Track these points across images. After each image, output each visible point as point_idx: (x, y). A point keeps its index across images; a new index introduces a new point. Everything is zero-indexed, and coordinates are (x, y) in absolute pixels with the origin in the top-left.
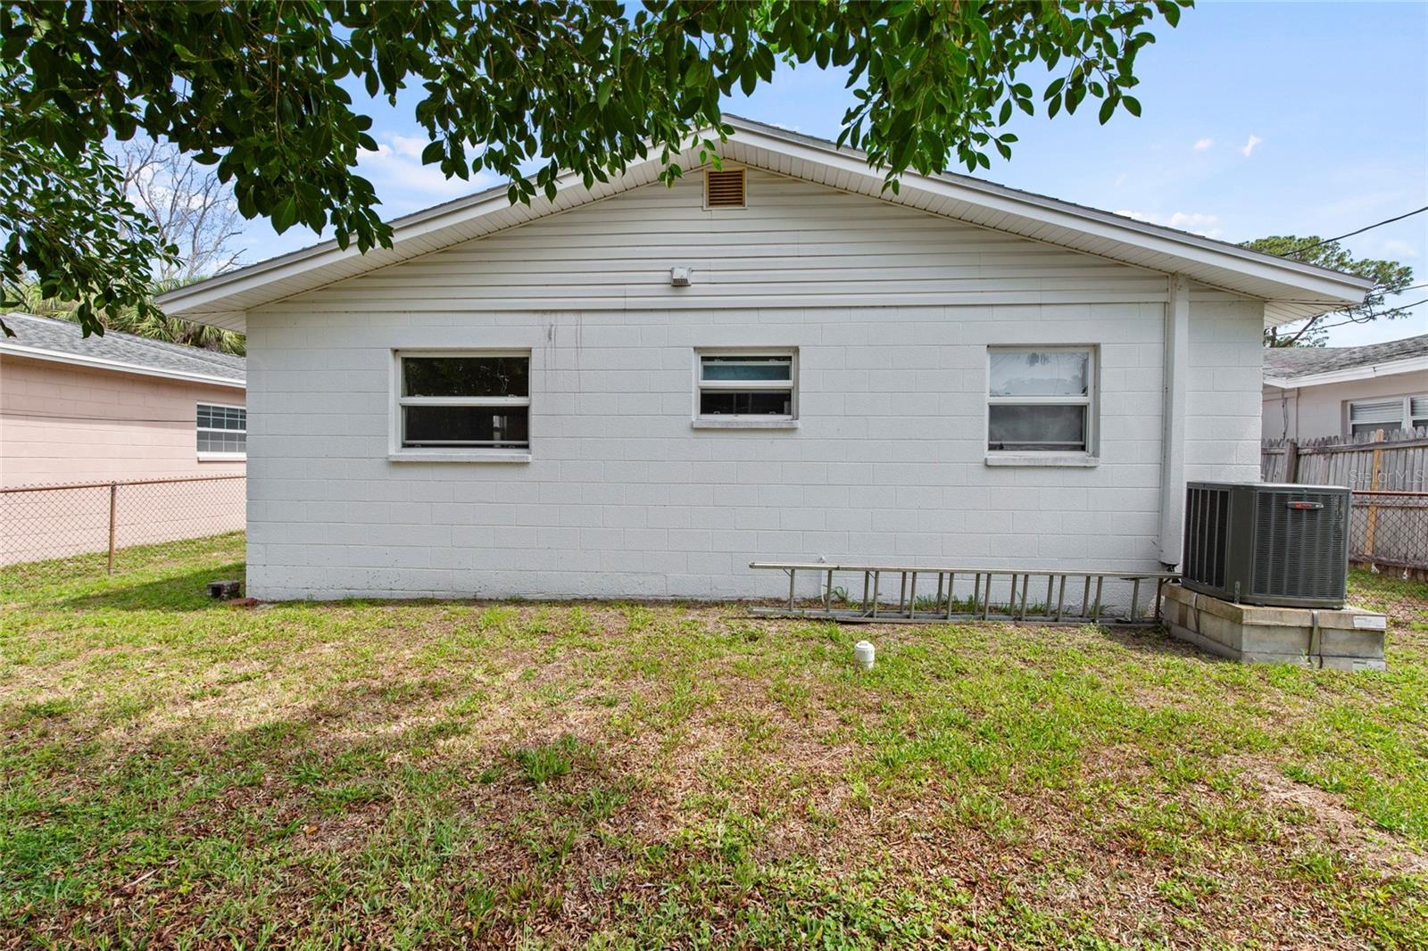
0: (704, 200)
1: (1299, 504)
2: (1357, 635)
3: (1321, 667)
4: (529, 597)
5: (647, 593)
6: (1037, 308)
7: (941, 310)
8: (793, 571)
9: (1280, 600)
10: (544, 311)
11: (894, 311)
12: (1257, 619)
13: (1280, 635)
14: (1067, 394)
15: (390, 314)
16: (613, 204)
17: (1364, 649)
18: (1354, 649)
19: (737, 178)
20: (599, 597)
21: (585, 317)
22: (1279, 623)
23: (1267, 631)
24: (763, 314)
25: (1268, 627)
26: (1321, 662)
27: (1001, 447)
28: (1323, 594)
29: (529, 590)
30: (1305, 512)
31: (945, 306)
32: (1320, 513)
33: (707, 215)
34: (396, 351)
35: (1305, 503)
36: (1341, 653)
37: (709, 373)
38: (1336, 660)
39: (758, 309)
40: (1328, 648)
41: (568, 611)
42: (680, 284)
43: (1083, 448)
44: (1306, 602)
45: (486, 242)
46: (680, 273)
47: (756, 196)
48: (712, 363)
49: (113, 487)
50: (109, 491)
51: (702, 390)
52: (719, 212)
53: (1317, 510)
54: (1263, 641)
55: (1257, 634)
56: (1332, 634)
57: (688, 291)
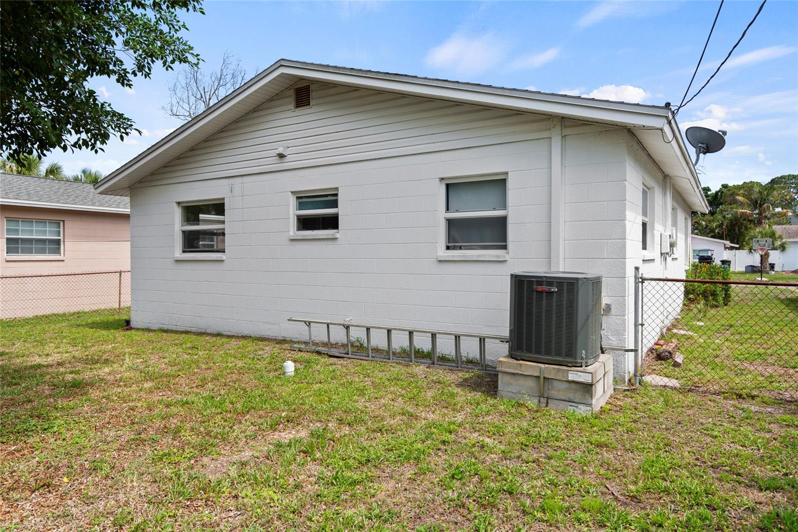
0: (292, 106)
1: (540, 288)
2: (573, 386)
3: (547, 406)
4: (225, 333)
5: (272, 335)
8: (309, 323)
9: (531, 357)
10: (229, 177)
11: (387, 160)
12: (505, 368)
13: (522, 381)
14: (494, 209)
15: (175, 185)
17: (578, 397)
18: (571, 396)
19: (307, 89)
20: (253, 336)
21: (245, 178)
22: (519, 372)
23: (513, 377)
25: (514, 374)
26: (547, 403)
27: (454, 248)
28: (560, 355)
29: (225, 329)
30: (544, 294)
32: (555, 295)
33: (294, 114)
34: (179, 203)
35: (544, 288)
36: (562, 397)
37: (301, 206)
38: (557, 402)
40: (554, 393)
41: (214, 339)
42: (281, 156)
43: (505, 247)
44: (548, 359)
45: (207, 143)
46: (281, 150)
47: (316, 99)
48: (304, 200)
49: (120, 272)
50: (119, 275)
51: (297, 216)
52: (300, 111)
53: (553, 292)
54: (511, 384)
55: (507, 378)
56: (556, 384)
57: (286, 159)
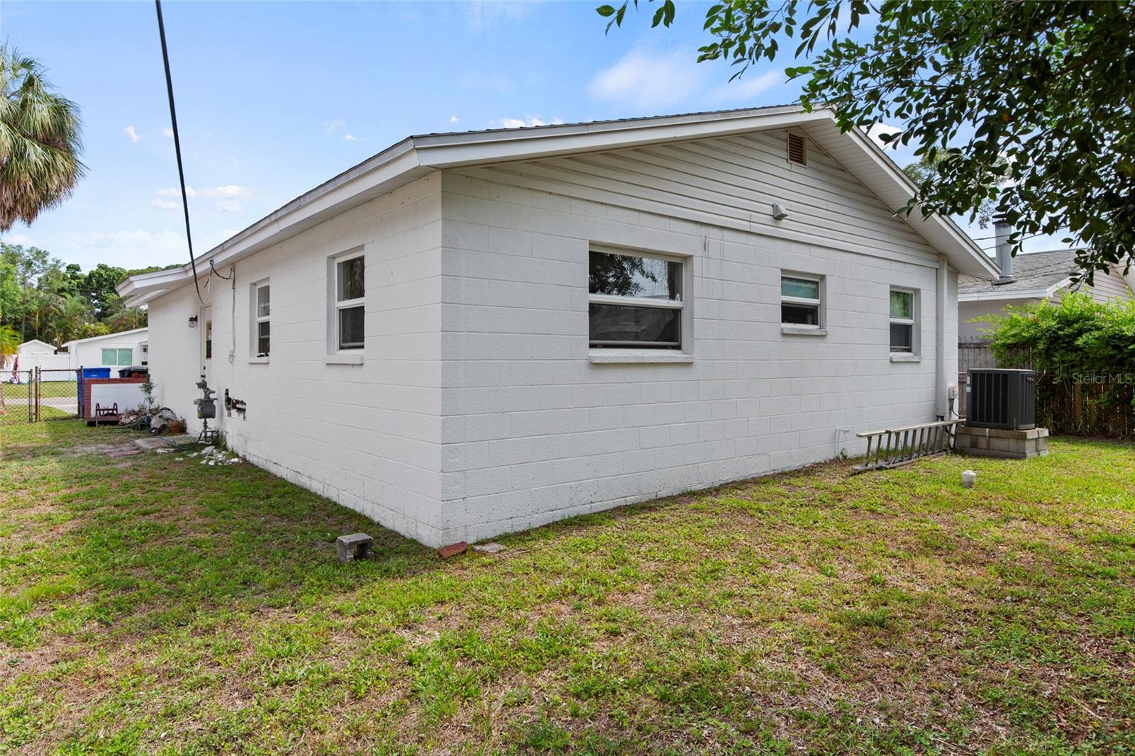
0: (788, 155)
4: (693, 489)
5: (760, 471)
6: (903, 264)
7: (875, 260)
11: (860, 257)
15: (583, 203)
16: (743, 142)
20: (736, 480)
21: (726, 233)
24: (813, 249)
27: (895, 350)
29: (693, 483)
31: (878, 257)
37: (785, 289)
39: (809, 244)
42: (779, 217)
43: (909, 350)
51: (782, 302)
57: (783, 224)
